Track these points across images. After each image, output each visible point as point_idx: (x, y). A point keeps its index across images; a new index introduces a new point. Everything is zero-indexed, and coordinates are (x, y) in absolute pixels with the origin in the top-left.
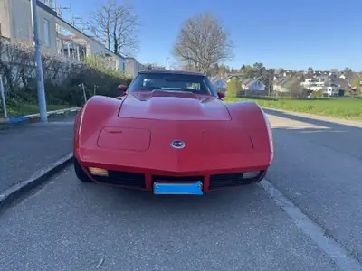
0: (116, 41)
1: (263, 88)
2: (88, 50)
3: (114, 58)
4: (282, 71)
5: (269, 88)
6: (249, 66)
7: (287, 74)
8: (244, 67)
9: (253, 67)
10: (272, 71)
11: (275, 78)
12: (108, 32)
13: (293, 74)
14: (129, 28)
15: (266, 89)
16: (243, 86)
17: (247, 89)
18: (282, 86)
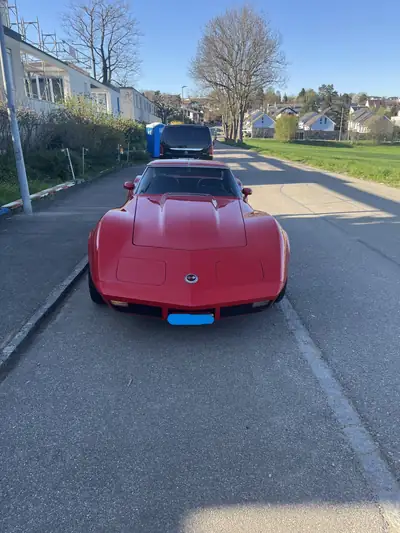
0: (104, 61)
1: (331, 127)
2: (65, 83)
3: (104, 90)
4: (364, 98)
5: (341, 128)
6: (311, 91)
7: (371, 103)
8: (303, 92)
9: (317, 91)
10: (347, 98)
11: (352, 110)
12: (92, 47)
13: (380, 102)
14: (124, 40)
15: (336, 128)
16: (301, 125)
17: (306, 128)
18: (362, 123)
